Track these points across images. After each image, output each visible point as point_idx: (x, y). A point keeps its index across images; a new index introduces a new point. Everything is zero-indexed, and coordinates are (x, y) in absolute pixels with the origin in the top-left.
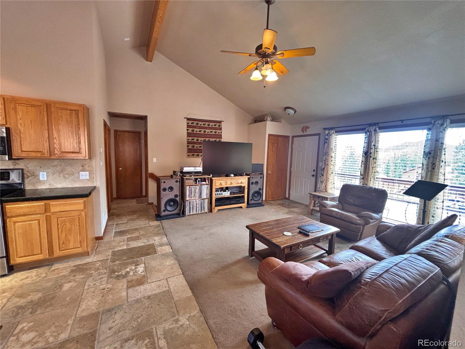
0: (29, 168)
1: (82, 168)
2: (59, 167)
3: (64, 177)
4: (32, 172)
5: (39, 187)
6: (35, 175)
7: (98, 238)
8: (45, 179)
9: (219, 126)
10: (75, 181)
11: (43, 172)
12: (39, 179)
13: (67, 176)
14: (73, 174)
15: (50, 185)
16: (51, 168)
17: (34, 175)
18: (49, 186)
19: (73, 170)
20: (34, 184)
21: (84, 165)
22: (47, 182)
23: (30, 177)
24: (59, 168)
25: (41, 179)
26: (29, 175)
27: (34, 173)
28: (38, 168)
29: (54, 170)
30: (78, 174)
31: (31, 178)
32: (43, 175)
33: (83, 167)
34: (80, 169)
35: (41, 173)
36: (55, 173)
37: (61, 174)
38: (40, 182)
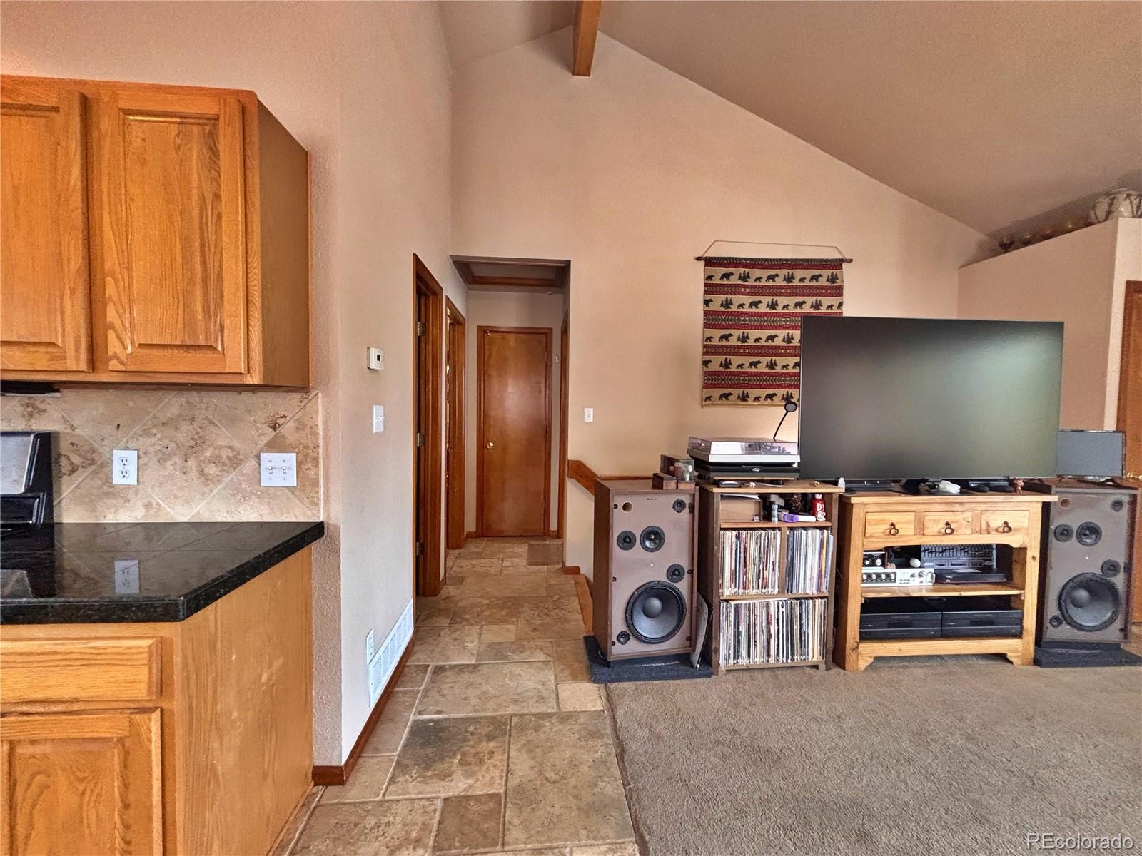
0: (78, 431)
1: (272, 433)
2: (185, 427)
3: (202, 472)
4: (86, 448)
5: (110, 518)
6: (97, 464)
7: (328, 776)
8: (132, 480)
9: (833, 279)
10: (239, 494)
11: (127, 448)
12: (108, 480)
13: (212, 470)
14: (235, 461)
15: (148, 506)
16: (155, 431)
17: (93, 462)
18: (144, 511)
19: (236, 444)
20: (90, 501)
21: (280, 421)
22: (136, 492)
23: (81, 469)
24: (184, 434)
25: (117, 480)
26: (76, 460)
27: (94, 451)
28: (108, 430)
29: (167, 442)
30: (253, 462)
31: (80, 476)
32: (124, 462)
33: (274, 428)
34: (263, 441)
35: (118, 454)
36: (169, 456)
37: (192, 462)
38: (110, 492)
